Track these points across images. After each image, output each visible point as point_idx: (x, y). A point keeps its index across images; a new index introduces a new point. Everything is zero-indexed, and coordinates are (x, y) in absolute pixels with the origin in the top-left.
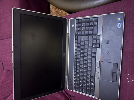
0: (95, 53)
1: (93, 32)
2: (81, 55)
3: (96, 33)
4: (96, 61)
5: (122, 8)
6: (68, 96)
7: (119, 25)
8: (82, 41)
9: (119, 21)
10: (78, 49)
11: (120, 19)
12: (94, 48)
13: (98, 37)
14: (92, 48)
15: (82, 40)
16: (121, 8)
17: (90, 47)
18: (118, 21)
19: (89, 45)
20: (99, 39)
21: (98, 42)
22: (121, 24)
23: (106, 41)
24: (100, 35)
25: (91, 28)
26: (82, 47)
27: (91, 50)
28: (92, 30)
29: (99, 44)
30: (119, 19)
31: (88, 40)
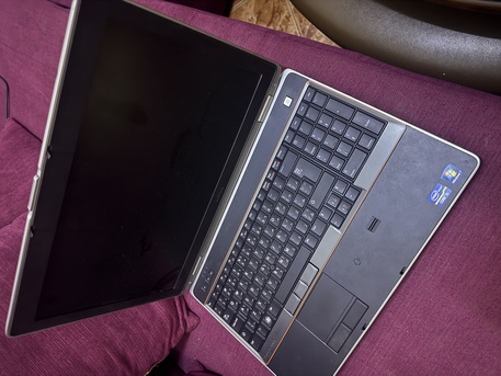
0: (318, 239)
1: (343, 168)
2: (273, 220)
3: (352, 175)
4: (308, 261)
5: (486, 140)
7: (440, 193)
8: (296, 177)
9: (447, 182)
10: (270, 196)
11: (454, 174)
12: (322, 220)
13: (350, 196)
14: (316, 217)
15: (297, 171)
16: (484, 135)
17: (312, 209)
18: (446, 178)
19: (313, 202)
20: (351, 204)
21: (343, 209)
22: (447, 194)
23: (369, 221)
24: (359, 190)
25: (343, 149)
26: (286, 198)
27: (310, 219)
28: (345, 159)
29: (344, 217)
30: (450, 173)
31: (314, 185)
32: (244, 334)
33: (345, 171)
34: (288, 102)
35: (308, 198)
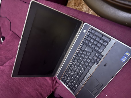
0: (91, 67)
1: (98, 50)
2: (79, 61)
3: (101, 52)
4: (88, 72)
6: (54, 82)
7: (124, 58)
8: (86, 51)
9: (126, 56)
10: (78, 55)
11: (128, 54)
12: (92, 62)
13: (100, 57)
15: (86, 49)
17: (90, 59)
18: (126, 55)
20: (100, 59)
21: (98, 60)
22: (126, 59)
23: (104, 64)
24: (102, 56)
25: (99, 45)
26: (83, 56)
27: (89, 62)
28: (99, 48)
29: (98, 62)
30: (127, 54)
31: (91, 53)
32: (70, 88)
33: (99, 51)
34: (85, 31)
35: (89, 56)
